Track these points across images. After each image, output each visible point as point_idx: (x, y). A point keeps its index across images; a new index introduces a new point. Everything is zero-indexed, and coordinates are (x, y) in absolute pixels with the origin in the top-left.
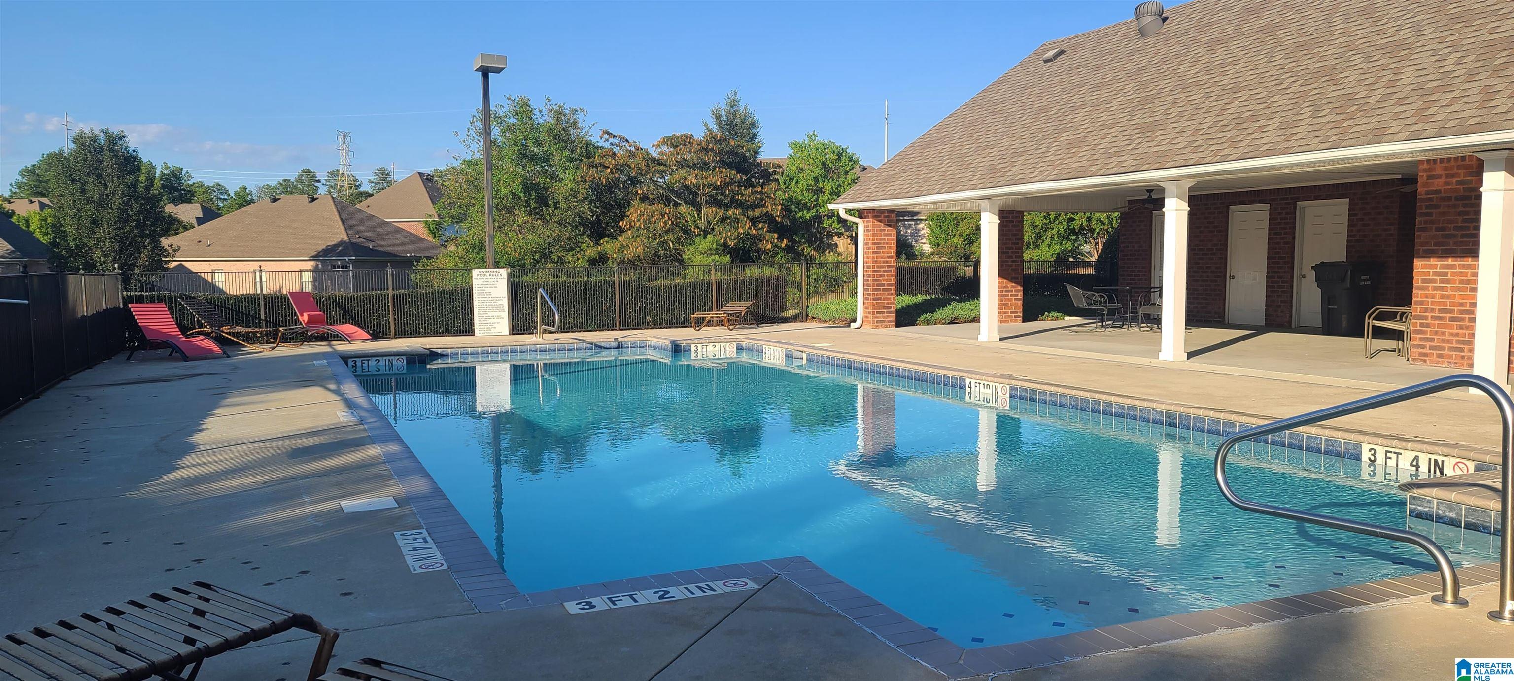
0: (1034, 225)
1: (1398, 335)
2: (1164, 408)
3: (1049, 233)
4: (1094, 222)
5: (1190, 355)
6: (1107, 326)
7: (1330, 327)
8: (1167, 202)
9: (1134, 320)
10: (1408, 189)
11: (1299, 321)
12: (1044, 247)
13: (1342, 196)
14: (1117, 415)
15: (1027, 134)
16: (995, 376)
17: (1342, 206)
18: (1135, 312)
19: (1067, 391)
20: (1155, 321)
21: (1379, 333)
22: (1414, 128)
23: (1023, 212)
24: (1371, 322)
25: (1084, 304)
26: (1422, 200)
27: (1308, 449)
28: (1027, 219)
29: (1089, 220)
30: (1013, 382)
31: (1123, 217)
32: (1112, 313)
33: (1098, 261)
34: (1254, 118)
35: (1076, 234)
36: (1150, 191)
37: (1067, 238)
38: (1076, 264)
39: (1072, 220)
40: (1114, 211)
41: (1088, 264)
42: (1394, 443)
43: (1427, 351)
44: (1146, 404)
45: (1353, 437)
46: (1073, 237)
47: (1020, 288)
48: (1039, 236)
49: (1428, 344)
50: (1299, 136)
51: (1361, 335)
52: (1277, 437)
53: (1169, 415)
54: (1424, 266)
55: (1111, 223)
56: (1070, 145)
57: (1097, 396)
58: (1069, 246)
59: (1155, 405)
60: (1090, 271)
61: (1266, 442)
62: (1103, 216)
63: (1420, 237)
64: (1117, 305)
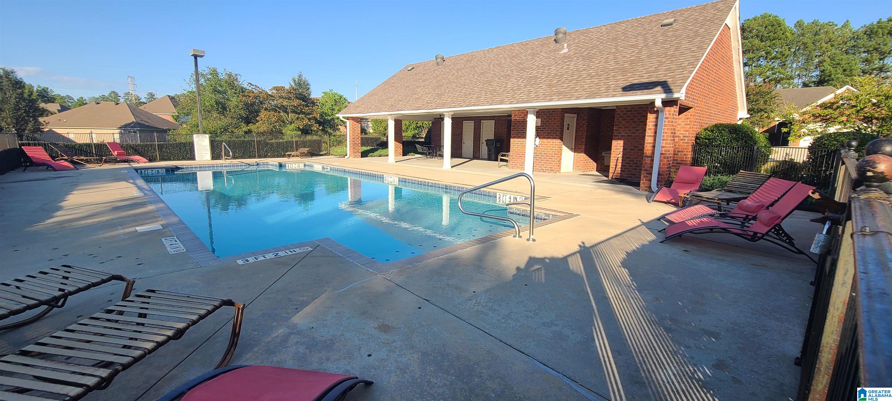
0: (406, 125)
1: (506, 161)
2: (444, 183)
3: (410, 127)
4: (424, 124)
5: (452, 167)
6: (428, 158)
7: (489, 159)
8: (445, 119)
9: (436, 156)
10: (509, 118)
11: (481, 156)
12: (409, 132)
13: (493, 120)
14: (431, 186)
15: (403, 94)
16: (393, 174)
17: (492, 123)
18: (436, 153)
19: (416, 179)
20: (441, 156)
21: (502, 160)
22: (511, 100)
23: (401, 120)
24: (500, 157)
25: (421, 151)
26: (513, 122)
27: (483, 195)
28: (403, 123)
29: (423, 123)
30: (399, 176)
31: (433, 123)
32: (429, 153)
33: (425, 137)
34: (470, 94)
35: (419, 128)
36: (440, 115)
37: (416, 129)
38: (419, 138)
39: (417, 123)
40: (430, 121)
41: (423, 138)
42: (505, 192)
43: (514, 165)
44: (439, 182)
45: (495, 191)
46: (418, 129)
47: (401, 145)
48: (407, 128)
49: (514, 163)
50: (481, 101)
51: (497, 161)
52: (475, 192)
53: (446, 186)
54: (513, 141)
55: (429, 125)
56: (416, 99)
57: (425, 180)
58: (416, 131)
59: (442, 183)
60: (423, 140)
61: (472, 193)
62: (427, 123)
63: (512, 133)
64: (431, 151)
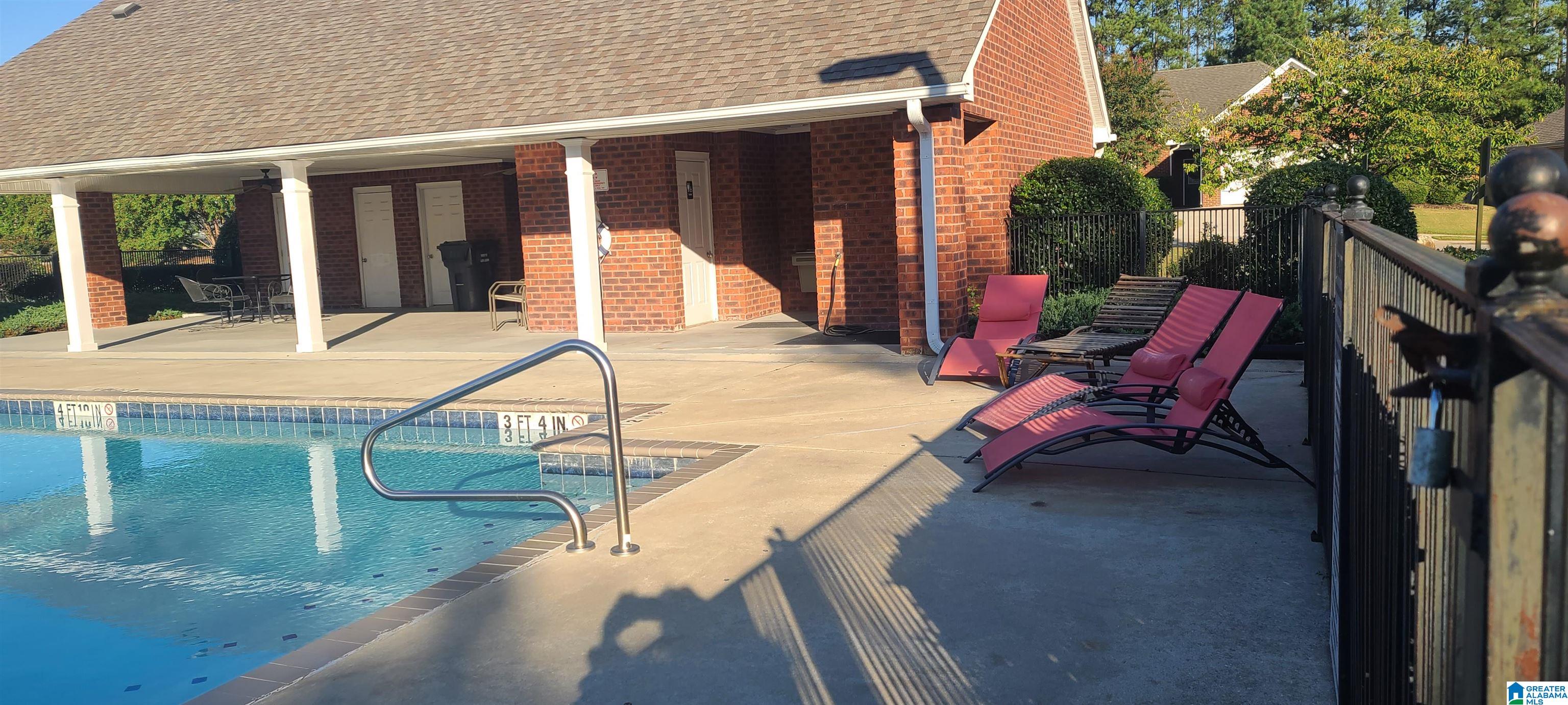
0: (130, 210)
1: (516, 307)
2: (307, 404)
3: (152, 219)
4: (206, 206)
5: (330, 344)
6: (236, 321)
7: (460, 305)
8: (285, 182)
9: (266, 311)
10: (508, 172)
11: (432, 299)
12: (147, 235)
13: (456, 179)
14: (255, 419)
15: (102, 100)
16: (94, 393)
17: (455, 188)
18: (265, 302)
19: (191, 400)
20: (288, 310)
21: (502, 306)
22: (507, 115)
23: (110, 194)
24: (493, 297)
25: (204, 299)
26: (522, 183)
27: (452, 425)
28: (118, 204)
29: (200, 203)
30: (120, 398)
31: (239, 200)
32: (238, 306)
33: (216, 248)
34: (363, 97)
35: (187, 219)
36: (266, 171)
37: (176, 224)
38: (191, 254)
39: (180, 203)
40: (229, 192)
41: (205, 253)
42: (524, 407)
43: (541, 319)
44: (286, 403)
45: (489, 407)
46: (184, 223)
47: (119, 284)
48: (139, 223)
49: (541, 313)
50: (408, 118)
51: (487, 309)
52: (422, 418)
53: (314, 411)
54: (531, 243)
55: (227, 206)
56: (160, 116)
57: (228, 401)
58: (179, 232)
59: (296, 402)
60: (208, 260)
61: (413, 424)
62: (217, 199)
63: (524, 216)
64: (244, 297)
